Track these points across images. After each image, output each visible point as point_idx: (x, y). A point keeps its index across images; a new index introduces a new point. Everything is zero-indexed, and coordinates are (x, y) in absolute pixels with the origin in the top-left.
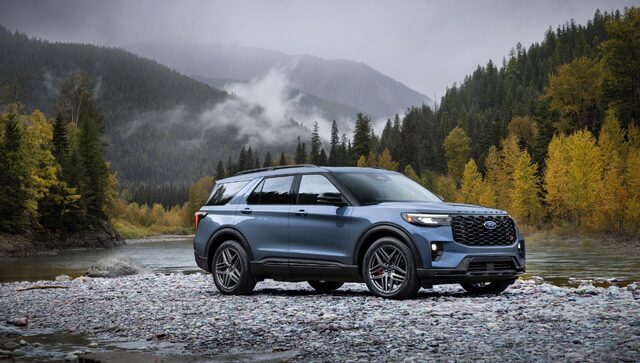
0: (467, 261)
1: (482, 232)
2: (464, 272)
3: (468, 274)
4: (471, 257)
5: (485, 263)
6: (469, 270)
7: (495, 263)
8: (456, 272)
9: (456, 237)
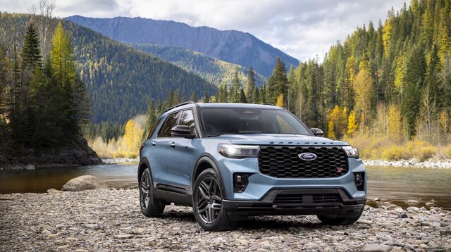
0: (274, 193)
1: (296, 164)
2: (270, 205)
3: (274, 206)
4: (279, 189)
5: (301, 195)
6: (274, 203)
7: (314, 195)
8: (261, 205)
9: (263, 169)
